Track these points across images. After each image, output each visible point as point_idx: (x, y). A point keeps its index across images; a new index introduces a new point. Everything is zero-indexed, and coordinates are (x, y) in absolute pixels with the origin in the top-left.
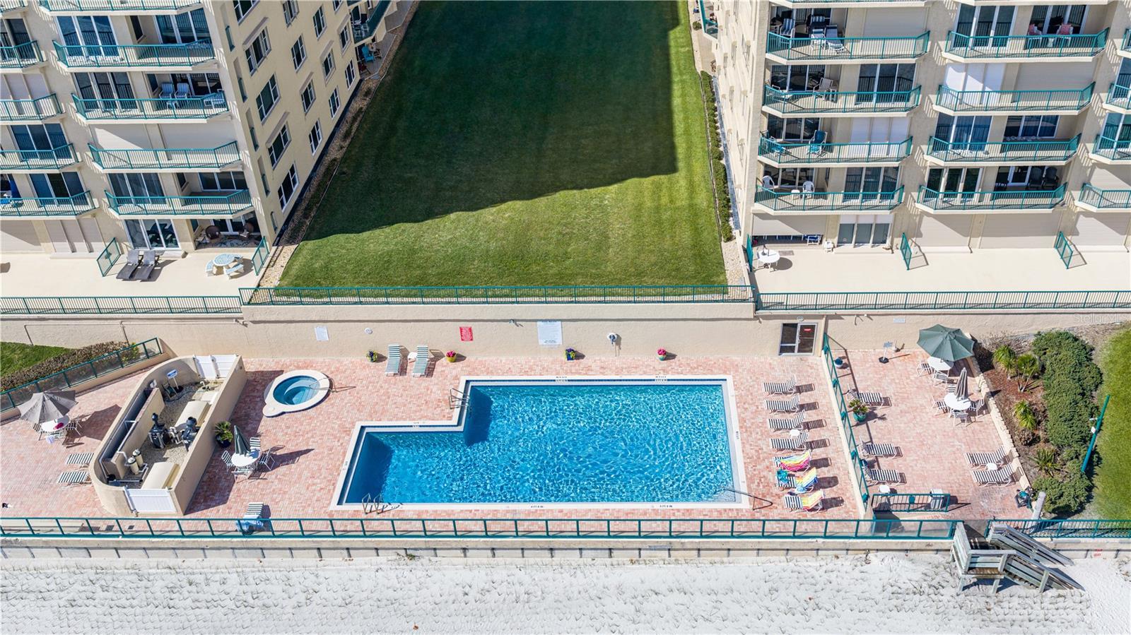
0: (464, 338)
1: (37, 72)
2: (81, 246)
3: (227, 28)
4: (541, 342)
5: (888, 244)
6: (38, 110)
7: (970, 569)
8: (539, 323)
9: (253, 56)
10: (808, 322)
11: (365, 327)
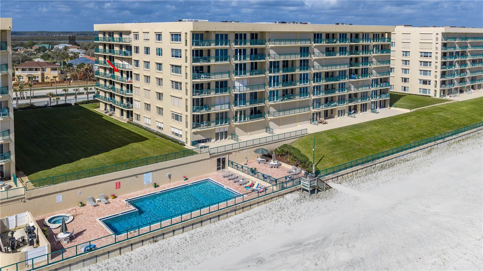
0: (117, 187)
4: (145, 183)
5: (228, 138)
7: (311, 187)
8: (145, 175)
10: (224, 157)
11: (79, 191)
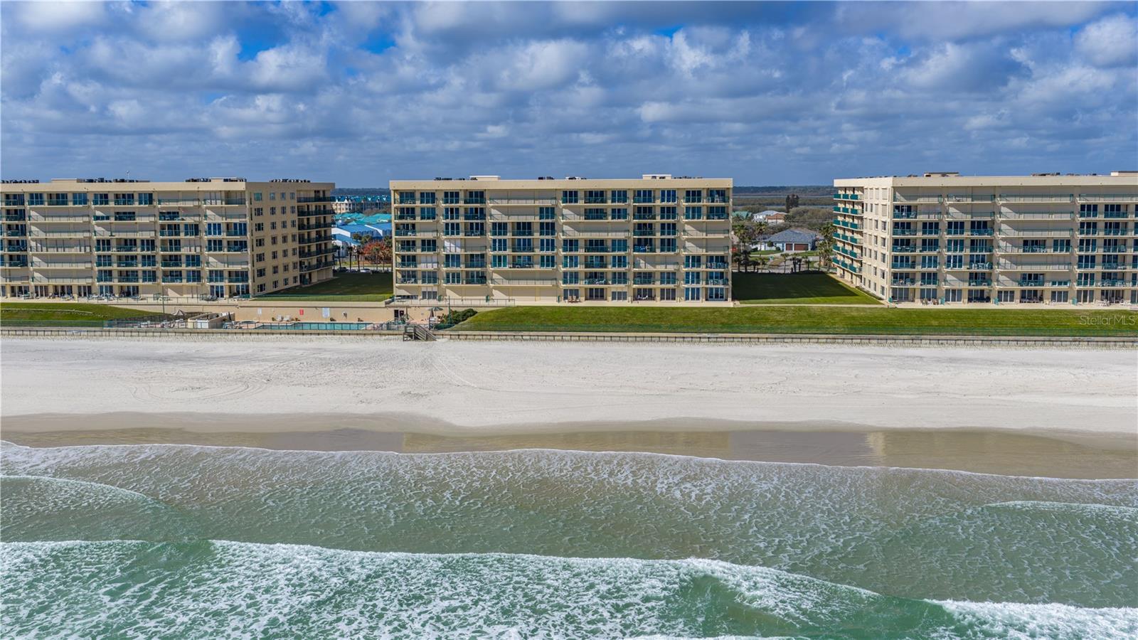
0: (301, 314)
1: (198, 239)
2: (195, 296)
3: (252, 231)
4: (324, 316)
5: (437, 299)
8: (323, 308)
10: (401, 309)
11: (273, 309)
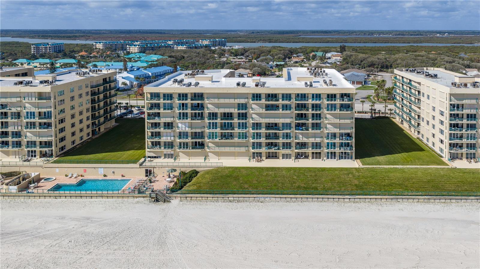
0: (84, 172)
1: (20, 121)
2: (17, 157)
3: (56, 115)
4: (99, 173)
5: (173, 158)
6: (18, 128)
7: (150, 197)
8: (99, 168)
9: (60, 122)
10: (150, 169)
11: (66, 169)
